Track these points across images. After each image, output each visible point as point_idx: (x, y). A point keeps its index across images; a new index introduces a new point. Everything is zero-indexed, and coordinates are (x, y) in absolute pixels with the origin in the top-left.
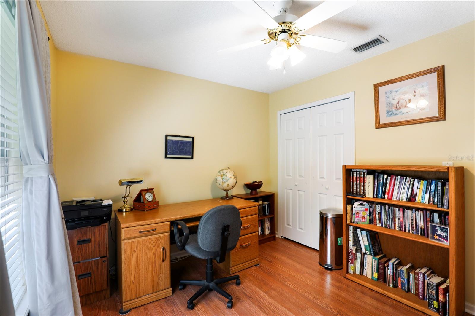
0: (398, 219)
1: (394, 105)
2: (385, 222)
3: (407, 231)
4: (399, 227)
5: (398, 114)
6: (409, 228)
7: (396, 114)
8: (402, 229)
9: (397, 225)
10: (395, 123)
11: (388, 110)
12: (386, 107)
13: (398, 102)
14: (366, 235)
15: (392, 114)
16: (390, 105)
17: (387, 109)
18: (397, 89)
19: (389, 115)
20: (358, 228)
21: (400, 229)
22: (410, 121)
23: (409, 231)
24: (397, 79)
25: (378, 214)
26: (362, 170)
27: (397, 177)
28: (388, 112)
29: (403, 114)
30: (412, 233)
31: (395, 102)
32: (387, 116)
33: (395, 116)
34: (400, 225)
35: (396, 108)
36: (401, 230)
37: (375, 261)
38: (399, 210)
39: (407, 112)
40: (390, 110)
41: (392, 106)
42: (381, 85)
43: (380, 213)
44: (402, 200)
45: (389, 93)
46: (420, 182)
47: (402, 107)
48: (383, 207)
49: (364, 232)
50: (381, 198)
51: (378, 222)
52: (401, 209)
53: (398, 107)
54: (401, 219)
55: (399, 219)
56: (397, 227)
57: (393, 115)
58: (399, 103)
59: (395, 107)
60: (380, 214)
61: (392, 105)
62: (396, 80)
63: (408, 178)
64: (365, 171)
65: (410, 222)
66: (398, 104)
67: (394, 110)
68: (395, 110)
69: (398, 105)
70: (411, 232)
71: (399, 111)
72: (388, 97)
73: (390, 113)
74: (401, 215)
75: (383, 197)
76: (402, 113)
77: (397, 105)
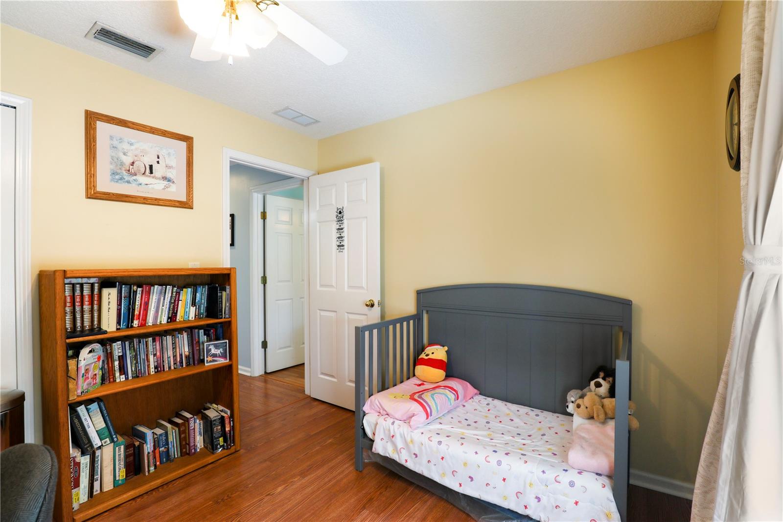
0: (152, 356)
1: (125, 165)
2: (133, 369)
3: (166, 368)
4: (156, 367)
5: (131, 182)
6: (169, 363)
7: (128, 182)
8: (159, 369)
9: (152, 366)
10: (127, 196)
11: (113, 170)
12: (111, 164)
13: (133, 163)
14: (98, 410)
15: (121, 179)
16: (116, 161)
17: (112, 167)
18: (132, 140)
19: (116, 180)
20: (80, 403)
21: (156, 370)
22: (151, 199)
23: (170, 368)
24: (133, 123)
25: (117, 359)
26: (85, 280)
27: (152, 288)
28: (114, 174)
29: (141, 184)
30: (175, 368)
31: (127, 160)
32: (112, 180)
33: (127, 183)
34: (156, 364)
35: (129, 171)
36: (158, 371)
37: (120, 449)
38: (154, 341)
39: (147, 184)
40: (118, 171)
41: (123, 166)
42: (103, 119)
43: (122, 356)
44: (161, 323)
45: (117, 140)
46: (182, 290)
47: (139, 172)
48: (127, 343)
49: (94, 406)
50: (128, 327)
51: (117, 374)
52: (157, 338)
53: (133, 171)
54: (158, 354)
55: (155, 355)
56: (151, 369)
57: (123, 182)
58: (135, 165)
59: (128, 169)
60: (122, 359)
61: (122, 164)
62: (132, 125)
63: (168, 287)
64: (92, 280)
65: (170, 353)
66: (132, 165)
67: (124, 172)
68: (127, 174)
69: (133, 168)
70: (172, 368)
71: (135, 177)
72: (114, 146)
73: (117, 177)
74: (158, 348)
75: (129, 326)
76: (138, 183)
77: (131, 167)
